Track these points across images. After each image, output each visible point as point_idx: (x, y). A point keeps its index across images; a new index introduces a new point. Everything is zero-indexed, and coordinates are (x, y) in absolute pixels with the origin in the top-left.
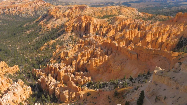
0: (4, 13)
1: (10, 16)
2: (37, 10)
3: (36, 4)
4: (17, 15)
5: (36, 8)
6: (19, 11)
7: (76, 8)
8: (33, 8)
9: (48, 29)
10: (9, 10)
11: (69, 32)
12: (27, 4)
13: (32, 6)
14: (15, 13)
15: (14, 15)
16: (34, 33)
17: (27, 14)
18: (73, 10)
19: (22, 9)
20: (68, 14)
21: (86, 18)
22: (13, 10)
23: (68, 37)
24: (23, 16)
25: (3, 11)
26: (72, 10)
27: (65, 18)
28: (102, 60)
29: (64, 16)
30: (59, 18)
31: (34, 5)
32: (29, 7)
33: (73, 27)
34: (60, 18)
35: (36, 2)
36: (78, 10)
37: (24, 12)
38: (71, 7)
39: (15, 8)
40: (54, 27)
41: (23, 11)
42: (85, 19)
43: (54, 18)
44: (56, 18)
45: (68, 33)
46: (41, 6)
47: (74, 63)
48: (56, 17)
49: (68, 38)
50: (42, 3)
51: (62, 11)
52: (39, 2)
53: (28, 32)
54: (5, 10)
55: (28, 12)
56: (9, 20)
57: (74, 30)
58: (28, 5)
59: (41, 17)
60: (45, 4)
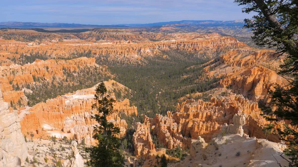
0: (178, 49)
1: (182, 54)
2: (221, 51)
3: (223, 43)
4: (191, 54)
5: (221, 48)
6: (196, 50)
7: (264, 54)
8: (216, 47)
9: (208, 78)
10: (184, 45)
11: (225, 86)
12: (210, 40)
13: (215, 44)
14: (190, 51)
15: (188, 52)
16: (189, 80)
17: (205, 54)
18: (258, 57)
19: (200, 46)
20: (246, 62)
21: (261, 71)
22: (189, 47)
23: (220, 93)
24: (199, 56)
25: (178, 47)
26: (256, 56)
27: (239, 67)
28: (210, 127)
29: (239, 64)
30: (230, 66)
31: (219, 43)
32: (210, 46)
33: (234, 81)
34: (232, 65)
35: (224, 40)
36: (265, 57)
37: (202, 52)
38: (256, 52)
39: (192, 45)
40: (217, 77)
41: (201, 50)
42: (259, 73)
43: (225, 64)
44: (226, 65)
45: (223, 87)
46: (231, 45)
47: (182, 121)
48: (228, 64)
49: (219, 95)
50: (233, 42)
51: (240, 56)
52: (229, 40)
53: (185, 77)
54: (181, 45)
55: (208, 52)
56: (179, 58)
57: (234, 86)
58: (210, 43)
59: (212, 60)
60: (237, 44)
